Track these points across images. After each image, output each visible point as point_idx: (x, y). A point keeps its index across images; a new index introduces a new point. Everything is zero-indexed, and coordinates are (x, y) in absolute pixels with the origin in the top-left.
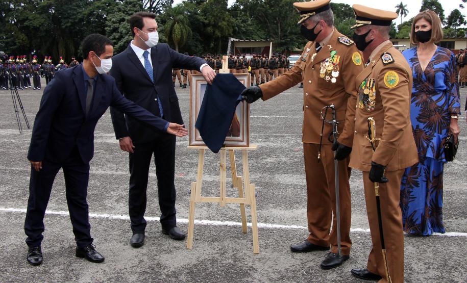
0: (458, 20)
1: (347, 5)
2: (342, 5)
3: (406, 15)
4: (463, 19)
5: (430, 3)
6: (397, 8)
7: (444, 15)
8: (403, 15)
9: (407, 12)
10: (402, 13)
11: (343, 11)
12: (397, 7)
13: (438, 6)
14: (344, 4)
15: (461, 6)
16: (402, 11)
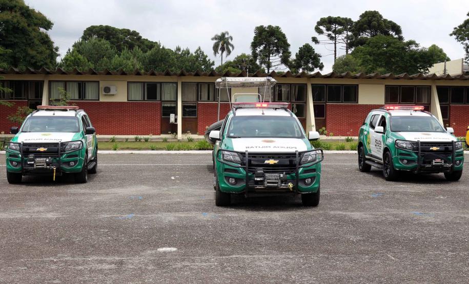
0: (311, 61)
1: (134, 32)
2: (127, 32)
3: (229, 52)
4: (318, 61)
5: (268, 32)
6: (215, 41)
7: (290, 53)
8: (225, 53)
9: (231, 48)
10: (223, 49)
11: (127, 42)
12: (216, 39)
13: (280, 36)
14: (128, 30)
15: (315, 40)
16: (223, 45)
